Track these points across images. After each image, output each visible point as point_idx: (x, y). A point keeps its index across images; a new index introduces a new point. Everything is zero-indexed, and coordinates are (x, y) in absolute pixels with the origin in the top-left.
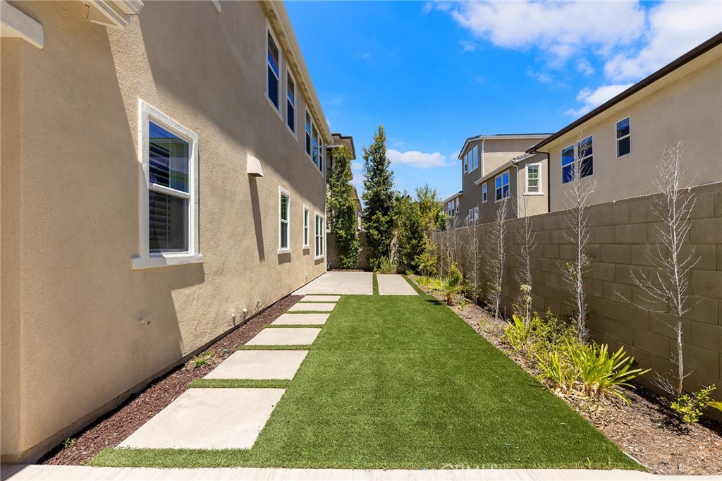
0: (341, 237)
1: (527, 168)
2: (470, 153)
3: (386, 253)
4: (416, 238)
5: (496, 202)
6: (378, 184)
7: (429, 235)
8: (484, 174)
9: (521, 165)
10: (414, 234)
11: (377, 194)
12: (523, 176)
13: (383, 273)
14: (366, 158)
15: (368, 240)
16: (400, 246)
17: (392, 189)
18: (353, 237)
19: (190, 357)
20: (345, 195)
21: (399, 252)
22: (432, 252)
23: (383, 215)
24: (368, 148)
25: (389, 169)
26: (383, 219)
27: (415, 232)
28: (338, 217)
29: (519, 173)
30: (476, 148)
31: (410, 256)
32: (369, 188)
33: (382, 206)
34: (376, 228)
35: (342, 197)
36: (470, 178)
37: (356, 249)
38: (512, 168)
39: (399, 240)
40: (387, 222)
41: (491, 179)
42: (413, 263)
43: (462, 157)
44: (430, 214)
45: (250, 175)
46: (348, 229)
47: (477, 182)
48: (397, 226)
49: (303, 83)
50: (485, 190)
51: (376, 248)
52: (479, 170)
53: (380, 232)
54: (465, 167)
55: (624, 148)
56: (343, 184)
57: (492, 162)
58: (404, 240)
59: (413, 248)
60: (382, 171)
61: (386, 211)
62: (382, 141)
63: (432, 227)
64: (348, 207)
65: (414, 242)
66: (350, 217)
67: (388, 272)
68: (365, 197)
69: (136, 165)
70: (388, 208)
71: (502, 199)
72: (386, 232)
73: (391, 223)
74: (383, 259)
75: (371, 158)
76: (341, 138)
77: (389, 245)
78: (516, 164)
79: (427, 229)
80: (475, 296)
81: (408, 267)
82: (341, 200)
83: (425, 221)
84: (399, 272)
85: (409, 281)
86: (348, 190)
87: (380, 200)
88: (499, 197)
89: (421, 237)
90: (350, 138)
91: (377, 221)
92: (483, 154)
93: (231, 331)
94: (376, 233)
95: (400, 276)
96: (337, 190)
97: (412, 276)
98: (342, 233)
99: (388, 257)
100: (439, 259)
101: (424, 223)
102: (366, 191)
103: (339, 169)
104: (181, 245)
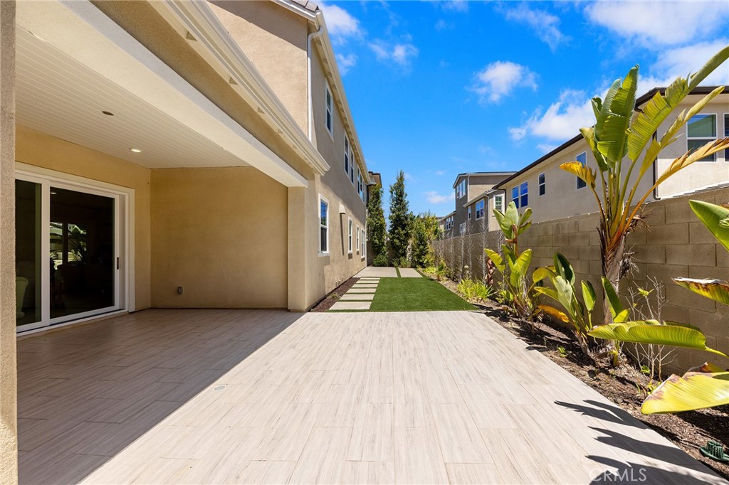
0: (376, 244)
1: (494, 198)
2: (461, 184)
3: (404, 255)
4: (423, 245)
5: (477, 219)
6: (399, 210)
7: (431, 243)
8: (469, 200)
9: (491, 196)
10: (421, 242)
11: (398, 216)
12: (492, 203)
13: (402, 267)
14: (392, 192)
15: (393, 246)
16: (413, 250)
17: (409, 213)
18: (383, 243)
19: (329, 294)
20: (378, 217)
21: (412, 254)
22: (432, 254)
23: (403, 230)
24: (393, 185)
25: (406, 199)
26: (403, 232)
27: (422, 241)
28: (374, 231)
29: (490, 201)
30: (464, 182)
31: (419, 256)
32: (393, 212)
33: (401, 224)
34: (398, 238)
35: (377, 218)
36: (460, 202)
37: (385, 252)
38: (486, 198)
39: (413, 246)
40: (404, 234)
41: (473, 204)
42: (421, 261)
43: (455, 187)
44: (432, 229)
45: (341, 214)
46: (380, 239)
47: (465, 206)
48: (411, 237)
49: (353, 140)
50: (470, 212)
51: (398, 251)
52: (466, 197)
53: (400, 241)
54: (457, 194)
55: (542, 191)
56: (377, 209)
57: (475, 192)
58: (415, 246)
59: (421, 251)
60: (401, 201)
61: (404, 227)
62: (402, 182)
63: (433, 237)
64: (380, 225)
65: (421, 247)
66: (381, 231)
67: (405, 266)
68: (390, 217)
69: (318, 218)
70: (405, 225)
71: (480, 218)
72: (404, 240)
73: (408, 235)
74: (402, 258)
75: (394, 192)
76: (373, 174)
77: (406, 249)
78: (488, 195)
79: (429, 239)
80: (452, 276)
81: (418, 263)
82: (376, 220)
83: (428, 234)
84: (412, 267)
85: (418, 271)
86: (380, 213)
87: (400, 219)
88: (478, 217)
89: (426, 244)
90: (379, 174)
91: (398, 234)
92: (469, 186)
93: (336, 289)
94: (398, 241)
95: (413, 269)
96: (374, 213)
97: (420, 269)
98: (377, 241)
99: (406, 257)
100: (436, 258)
101: (427, 235)
102: (391, 214)
103: (375, 199)
104: (326, 250)
